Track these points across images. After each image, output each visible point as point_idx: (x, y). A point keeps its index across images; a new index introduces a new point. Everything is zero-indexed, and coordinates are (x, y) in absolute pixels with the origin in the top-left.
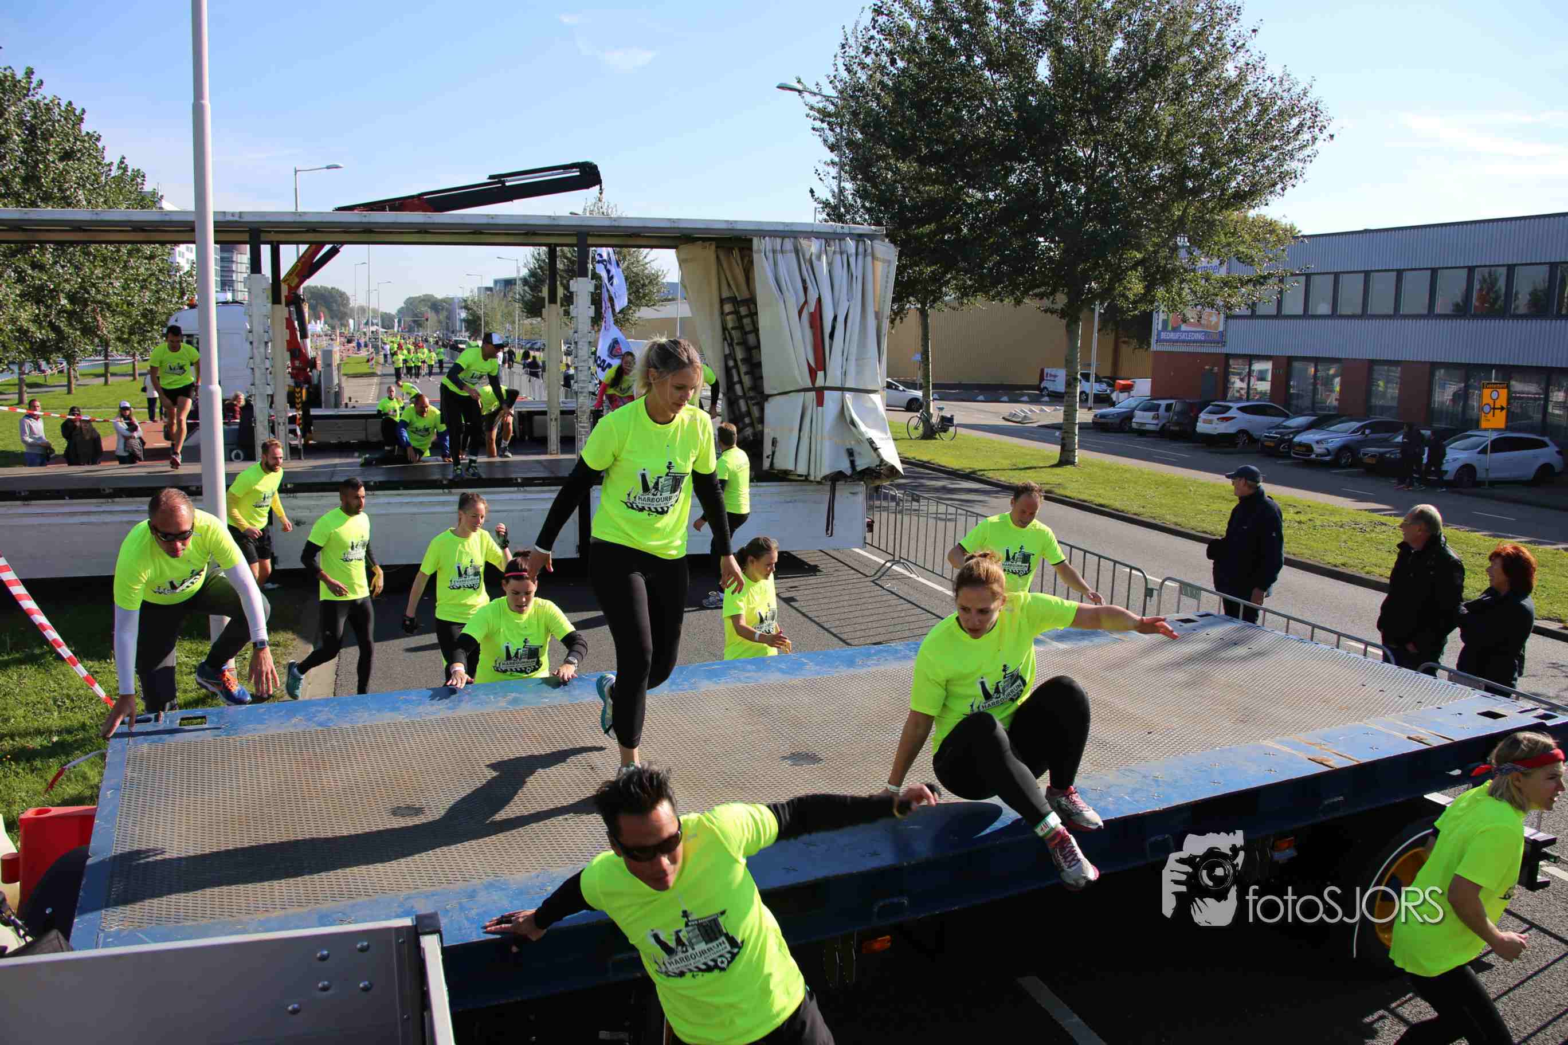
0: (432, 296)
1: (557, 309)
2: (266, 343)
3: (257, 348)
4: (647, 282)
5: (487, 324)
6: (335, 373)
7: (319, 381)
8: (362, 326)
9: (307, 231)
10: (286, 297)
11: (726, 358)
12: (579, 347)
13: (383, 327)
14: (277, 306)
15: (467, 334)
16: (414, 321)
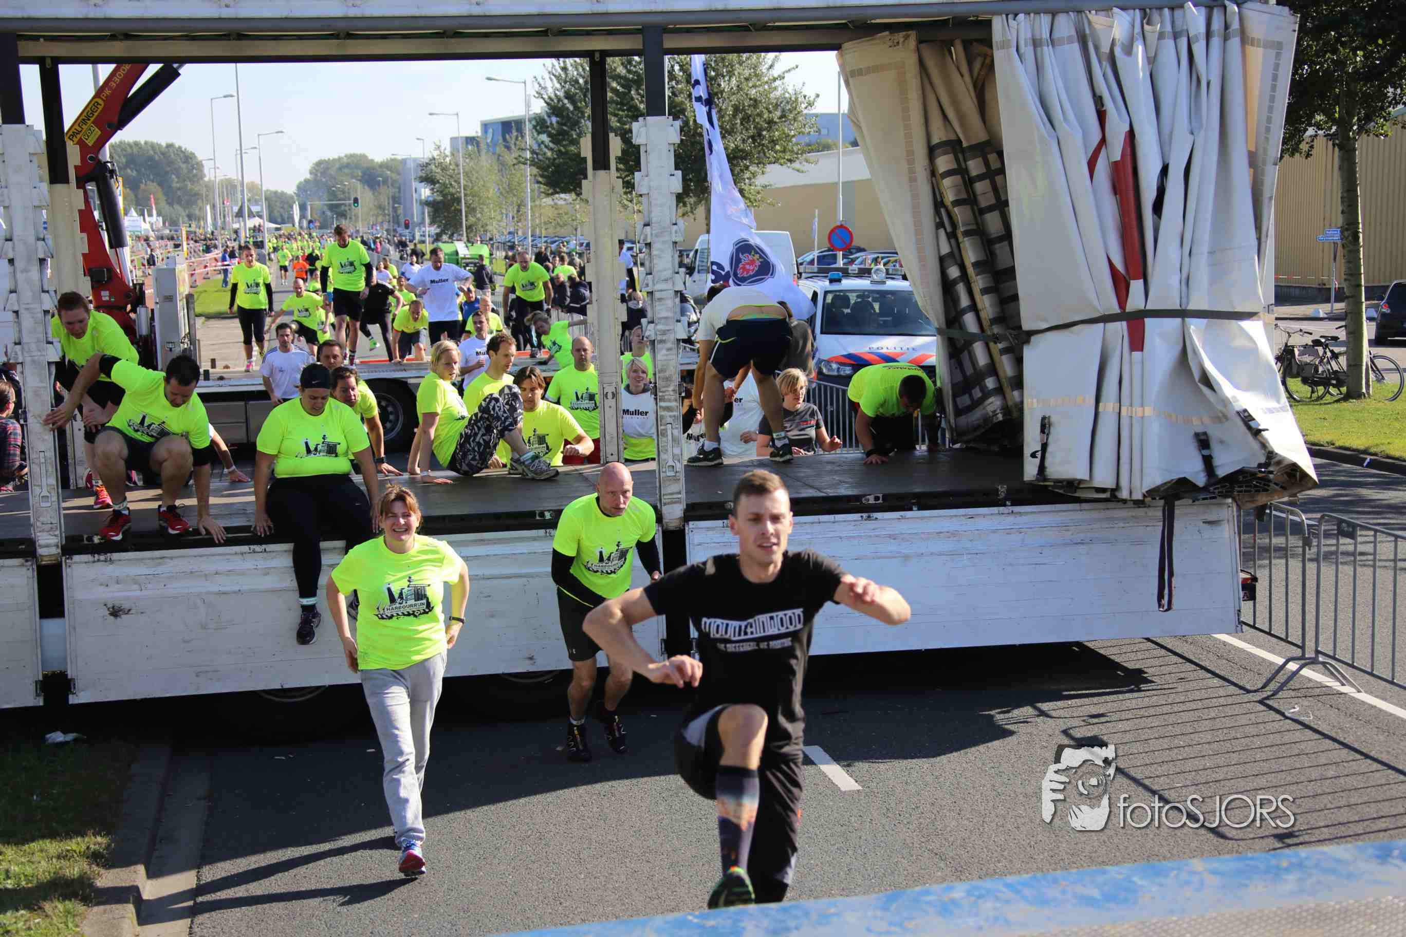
0: (364, 156)
1: (610, 178)
2: (42, 261)
3: (25, 271)
4: (778, 113)
5: (471, 210)
6: (182, 314)
7: (152, 328)
8: (229, 219)
9: (113, 37)
10: (76, 167)
11: (942, 259)
12: (655, 252)
13: (272, 220)
14: (59, 187)
15: (434, 230)
16: (332, 208)
